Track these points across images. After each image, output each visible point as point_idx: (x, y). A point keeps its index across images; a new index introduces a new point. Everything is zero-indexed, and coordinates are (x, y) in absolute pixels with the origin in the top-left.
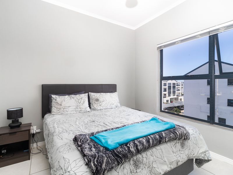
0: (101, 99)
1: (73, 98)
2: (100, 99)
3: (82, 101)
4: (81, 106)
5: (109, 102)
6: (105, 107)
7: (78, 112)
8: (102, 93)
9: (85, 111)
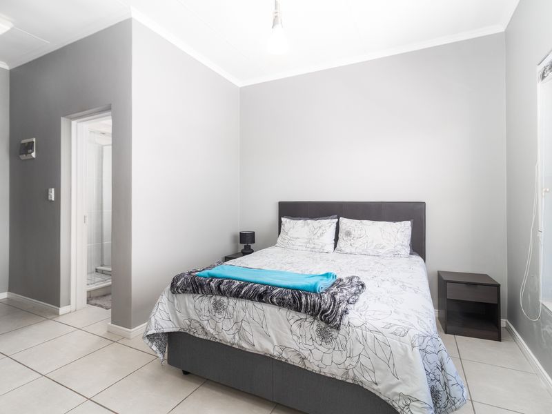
0: (355, 233)
1: (308, 225)
2: (353, 233)
3: (321, 231)
4: (316, 241)
5: (373, 242)
6: (361, 251)
7: (309, 249)
8: (364, 221)
9: (321, 250)
